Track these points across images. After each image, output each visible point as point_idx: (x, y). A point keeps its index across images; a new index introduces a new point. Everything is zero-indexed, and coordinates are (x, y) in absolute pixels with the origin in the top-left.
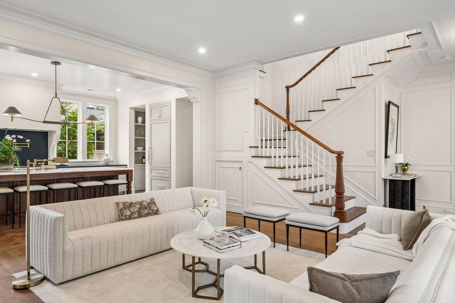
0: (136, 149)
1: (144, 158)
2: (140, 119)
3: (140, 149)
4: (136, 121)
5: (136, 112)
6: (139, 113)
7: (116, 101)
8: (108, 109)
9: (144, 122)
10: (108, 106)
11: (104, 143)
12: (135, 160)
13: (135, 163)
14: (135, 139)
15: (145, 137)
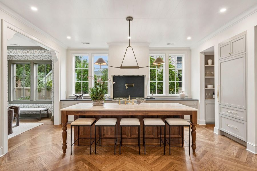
0: (206, 87)
1: (214, 94)
2: (210, 61)
3: (210, 87)
4: (207, 63)
5: (206, 56)
6: (209, 56)
7: (190, 50)
8: (184, 57)
9: (213, 63)
10: (184, 54)
11: (181, 82)
12: (206, 96)
13: (206, 99)
14: (206, 78)
15: (214, 76)
